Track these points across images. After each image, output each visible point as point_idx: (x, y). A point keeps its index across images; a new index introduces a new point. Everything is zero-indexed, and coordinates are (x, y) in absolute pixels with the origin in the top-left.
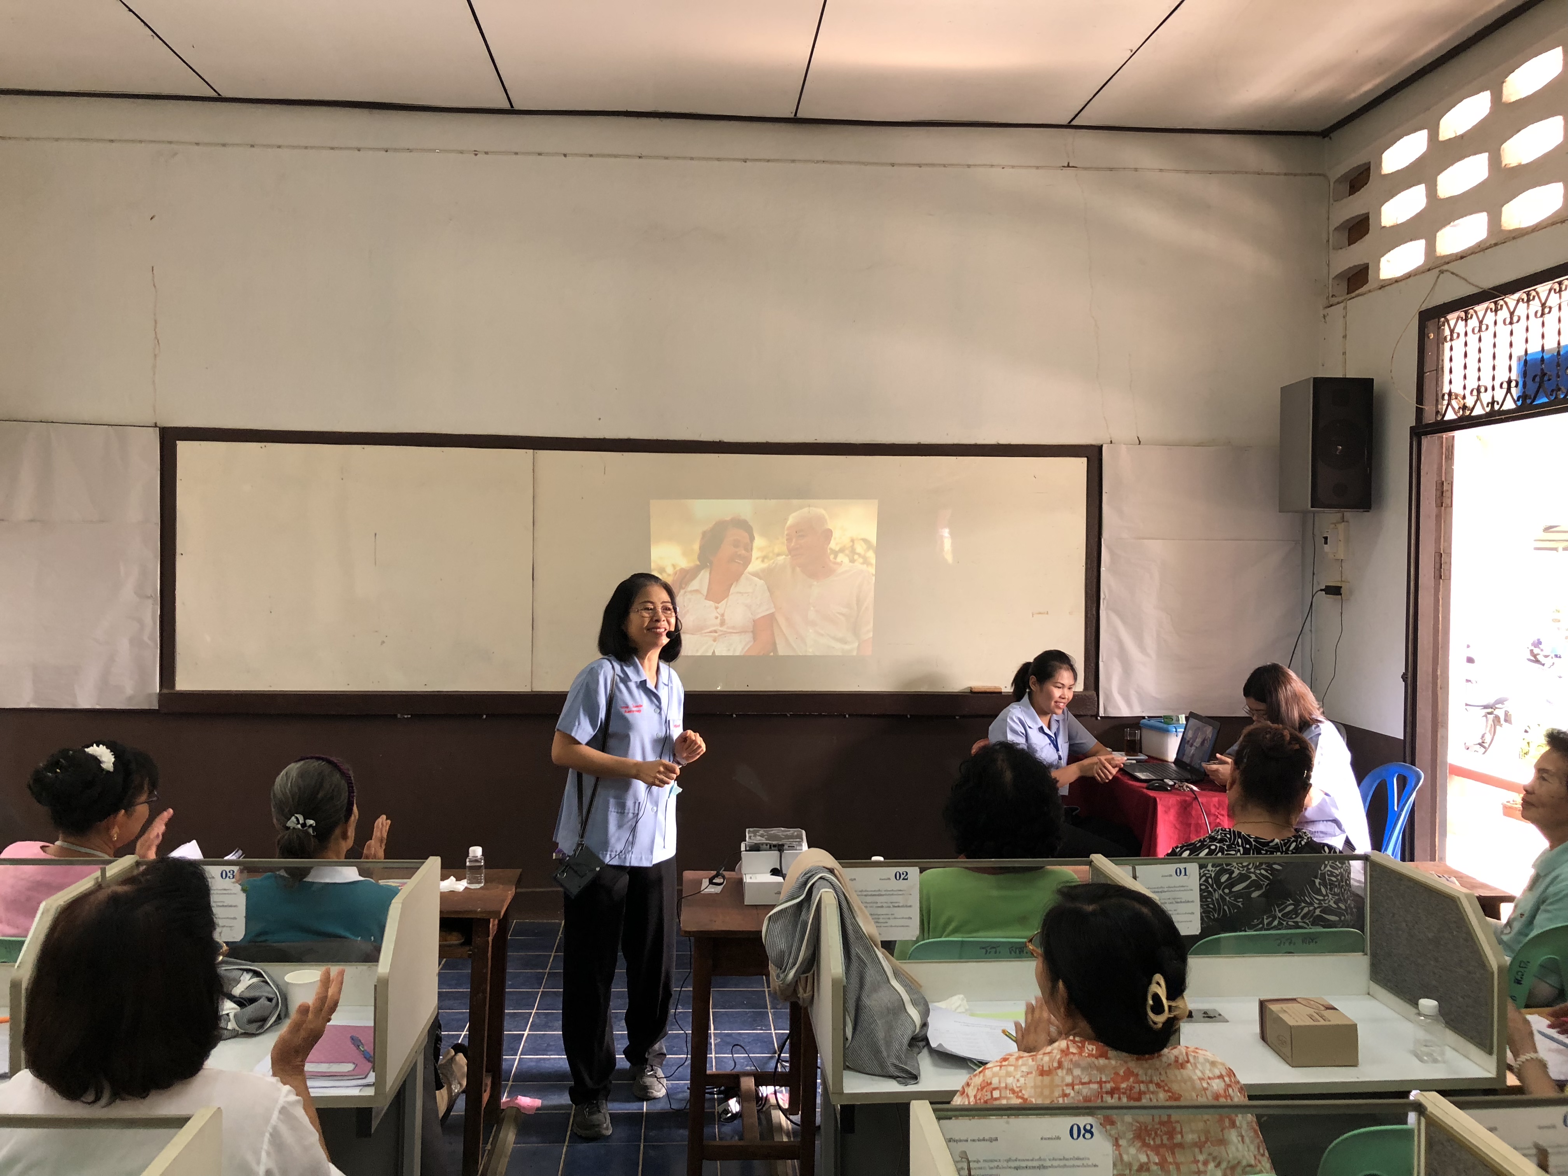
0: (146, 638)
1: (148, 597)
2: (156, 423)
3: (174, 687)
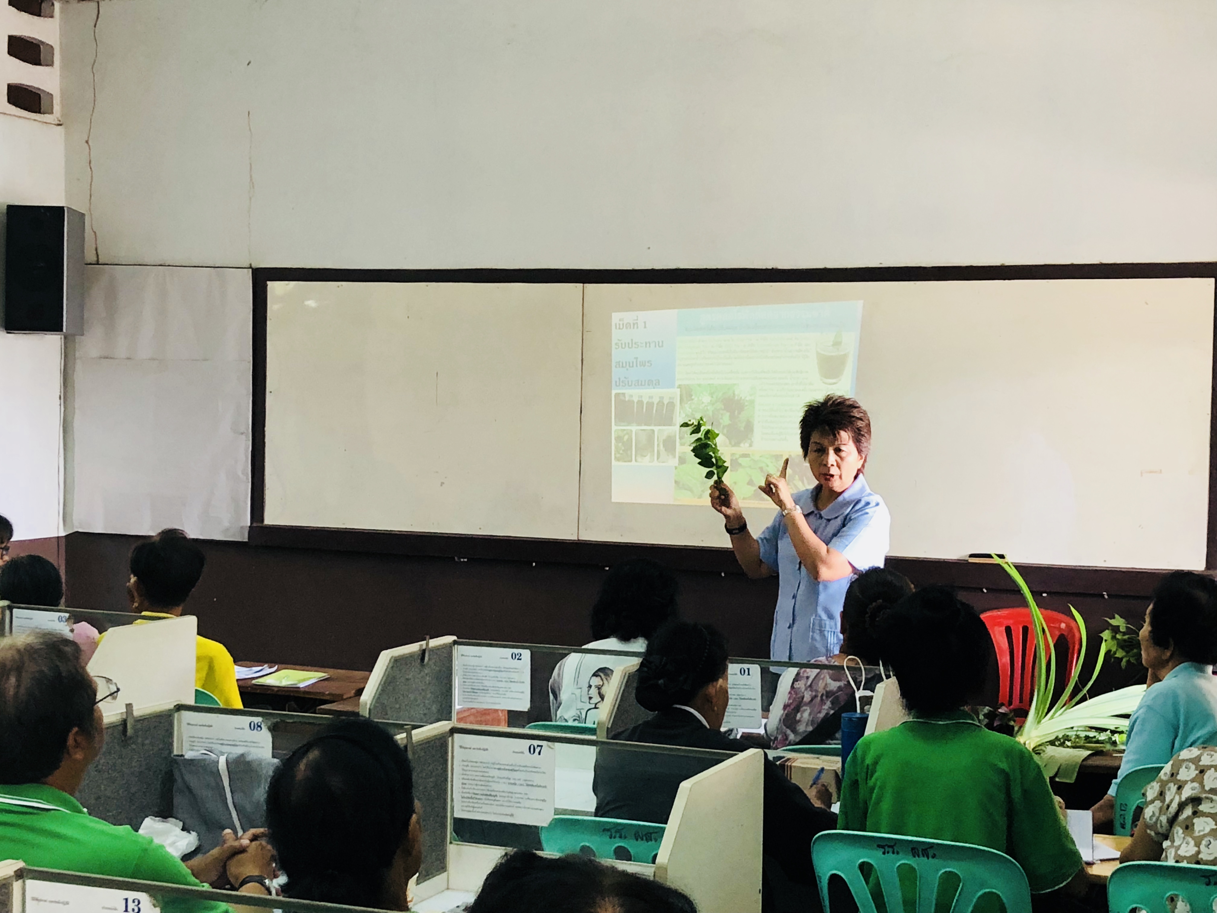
0: (240, 473)
1: (242, 434)
2: (251, 265)
3: (263, 521)
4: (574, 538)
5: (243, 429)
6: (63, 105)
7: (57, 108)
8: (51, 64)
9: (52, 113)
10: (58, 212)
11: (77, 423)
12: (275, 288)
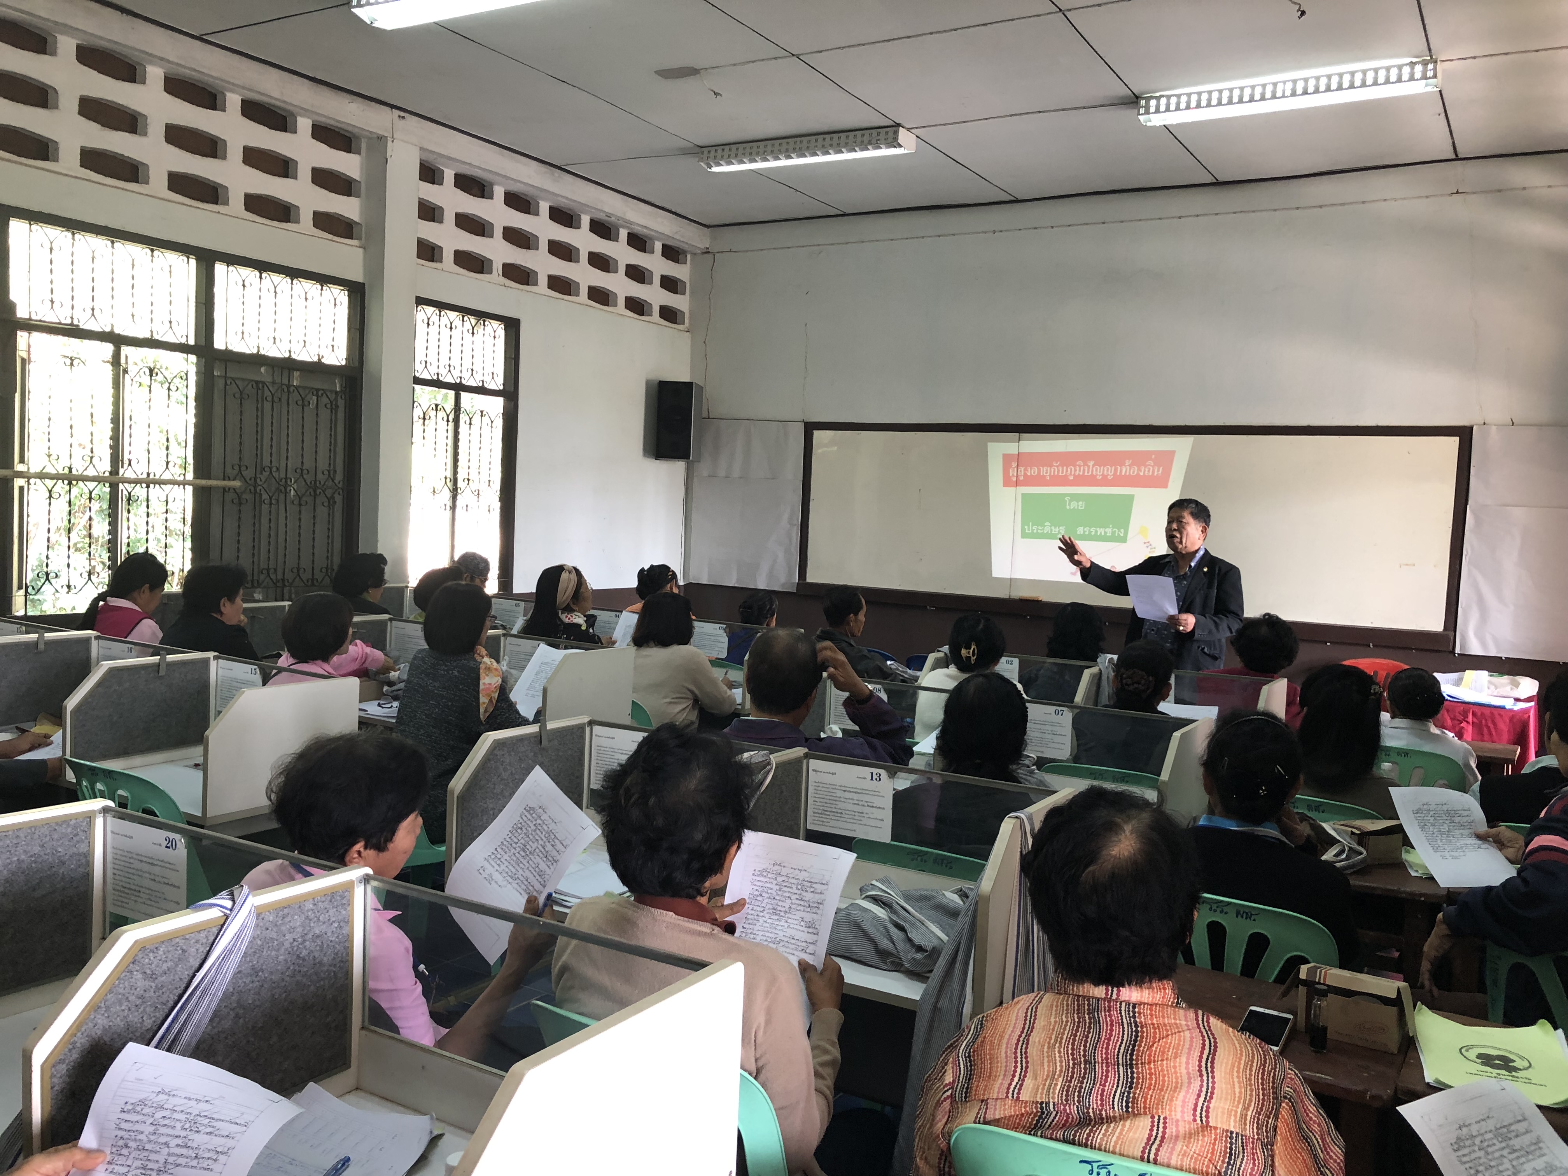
0: (792, 550)
1: (794, 525)
2: (803, 420)
3: (805, 579)
4: (1007, 597)
5: (795, 522)
6: (690, 318)
7: (687, 321)
8: (684, 294)
9: (683, 323)
10: (689, 385)
11: (695, 517)
12: (817, 434)
